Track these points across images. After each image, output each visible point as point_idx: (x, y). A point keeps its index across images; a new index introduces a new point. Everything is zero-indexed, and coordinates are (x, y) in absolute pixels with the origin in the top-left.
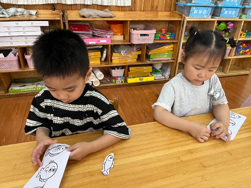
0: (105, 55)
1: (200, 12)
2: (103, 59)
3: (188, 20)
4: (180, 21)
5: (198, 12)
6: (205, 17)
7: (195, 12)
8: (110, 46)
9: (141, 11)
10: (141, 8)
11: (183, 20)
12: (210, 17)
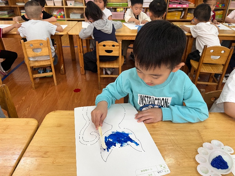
0: (183, 14)
2: (181, 17)
8: (187, 9)
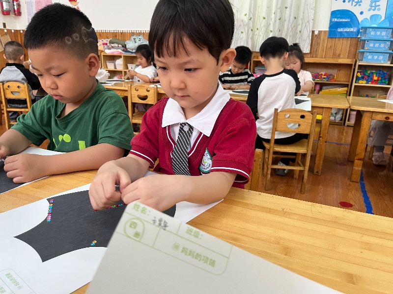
1: (376, 57)
3: (360, 64)
4: (351, 65)
5: (373, 57)
6: (382, 62)
7: (369, 58)
9: (322, 58)
10: (322, 56)
11: (354, 64)
12: (389, 62)
